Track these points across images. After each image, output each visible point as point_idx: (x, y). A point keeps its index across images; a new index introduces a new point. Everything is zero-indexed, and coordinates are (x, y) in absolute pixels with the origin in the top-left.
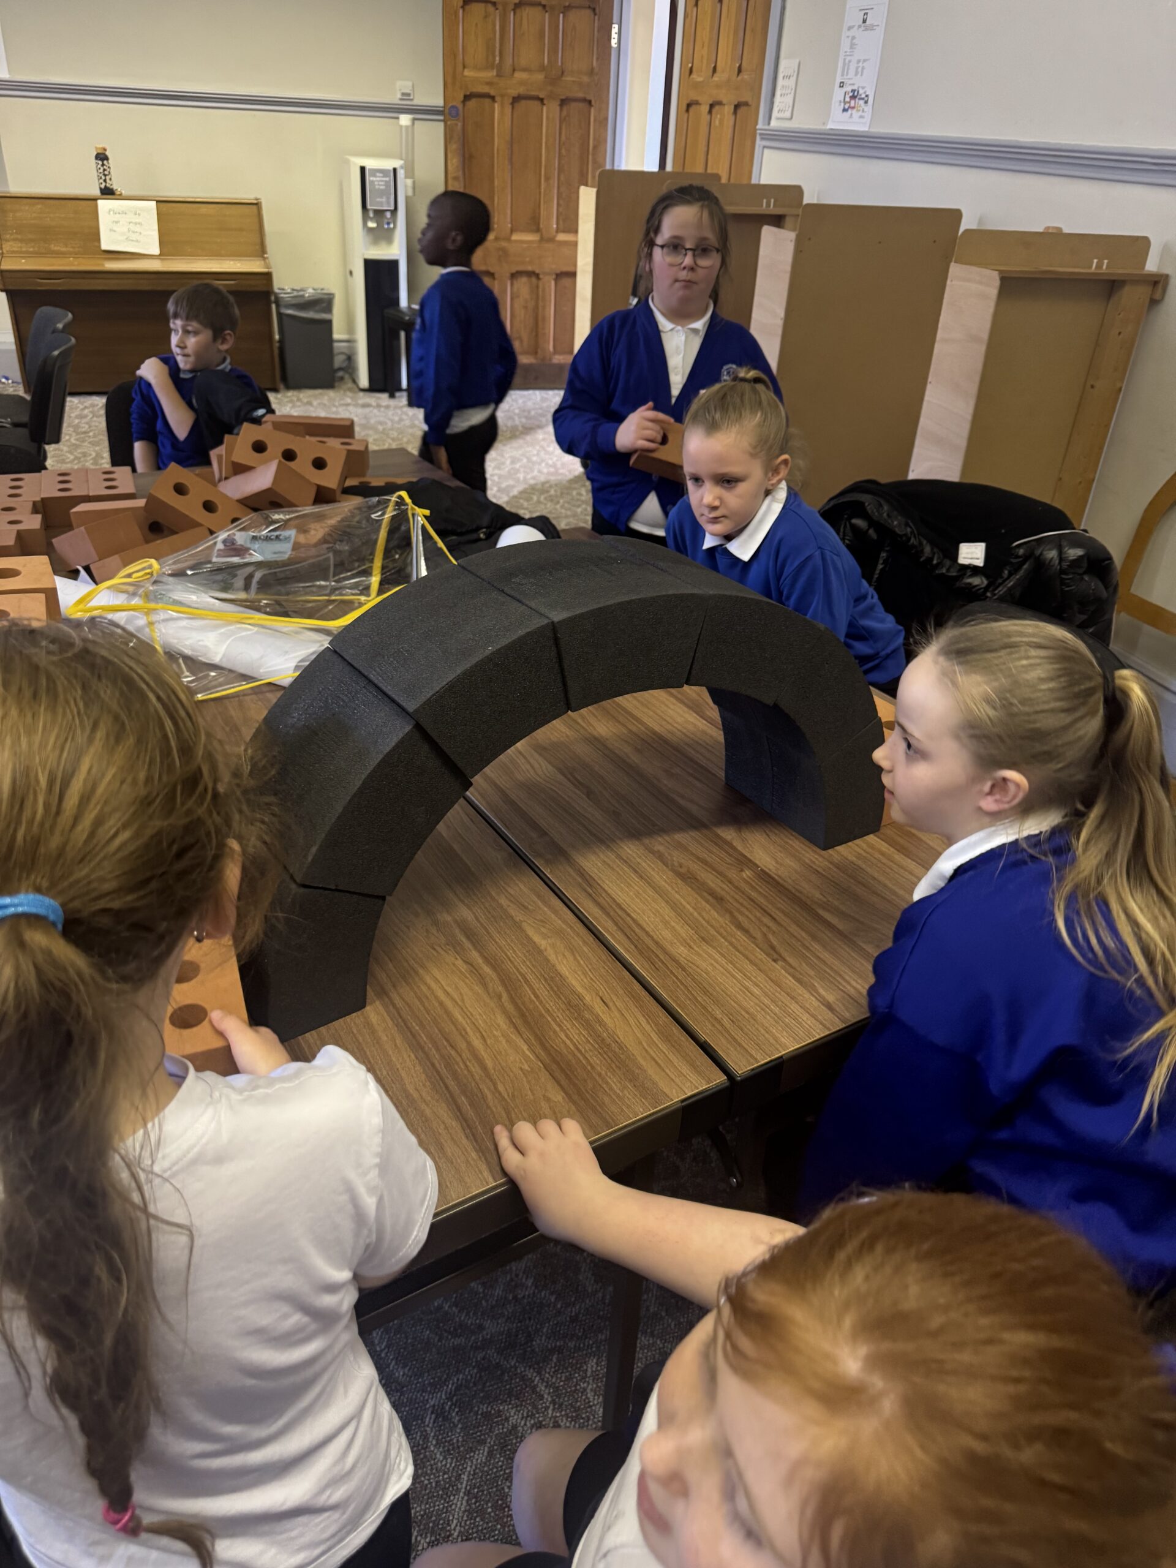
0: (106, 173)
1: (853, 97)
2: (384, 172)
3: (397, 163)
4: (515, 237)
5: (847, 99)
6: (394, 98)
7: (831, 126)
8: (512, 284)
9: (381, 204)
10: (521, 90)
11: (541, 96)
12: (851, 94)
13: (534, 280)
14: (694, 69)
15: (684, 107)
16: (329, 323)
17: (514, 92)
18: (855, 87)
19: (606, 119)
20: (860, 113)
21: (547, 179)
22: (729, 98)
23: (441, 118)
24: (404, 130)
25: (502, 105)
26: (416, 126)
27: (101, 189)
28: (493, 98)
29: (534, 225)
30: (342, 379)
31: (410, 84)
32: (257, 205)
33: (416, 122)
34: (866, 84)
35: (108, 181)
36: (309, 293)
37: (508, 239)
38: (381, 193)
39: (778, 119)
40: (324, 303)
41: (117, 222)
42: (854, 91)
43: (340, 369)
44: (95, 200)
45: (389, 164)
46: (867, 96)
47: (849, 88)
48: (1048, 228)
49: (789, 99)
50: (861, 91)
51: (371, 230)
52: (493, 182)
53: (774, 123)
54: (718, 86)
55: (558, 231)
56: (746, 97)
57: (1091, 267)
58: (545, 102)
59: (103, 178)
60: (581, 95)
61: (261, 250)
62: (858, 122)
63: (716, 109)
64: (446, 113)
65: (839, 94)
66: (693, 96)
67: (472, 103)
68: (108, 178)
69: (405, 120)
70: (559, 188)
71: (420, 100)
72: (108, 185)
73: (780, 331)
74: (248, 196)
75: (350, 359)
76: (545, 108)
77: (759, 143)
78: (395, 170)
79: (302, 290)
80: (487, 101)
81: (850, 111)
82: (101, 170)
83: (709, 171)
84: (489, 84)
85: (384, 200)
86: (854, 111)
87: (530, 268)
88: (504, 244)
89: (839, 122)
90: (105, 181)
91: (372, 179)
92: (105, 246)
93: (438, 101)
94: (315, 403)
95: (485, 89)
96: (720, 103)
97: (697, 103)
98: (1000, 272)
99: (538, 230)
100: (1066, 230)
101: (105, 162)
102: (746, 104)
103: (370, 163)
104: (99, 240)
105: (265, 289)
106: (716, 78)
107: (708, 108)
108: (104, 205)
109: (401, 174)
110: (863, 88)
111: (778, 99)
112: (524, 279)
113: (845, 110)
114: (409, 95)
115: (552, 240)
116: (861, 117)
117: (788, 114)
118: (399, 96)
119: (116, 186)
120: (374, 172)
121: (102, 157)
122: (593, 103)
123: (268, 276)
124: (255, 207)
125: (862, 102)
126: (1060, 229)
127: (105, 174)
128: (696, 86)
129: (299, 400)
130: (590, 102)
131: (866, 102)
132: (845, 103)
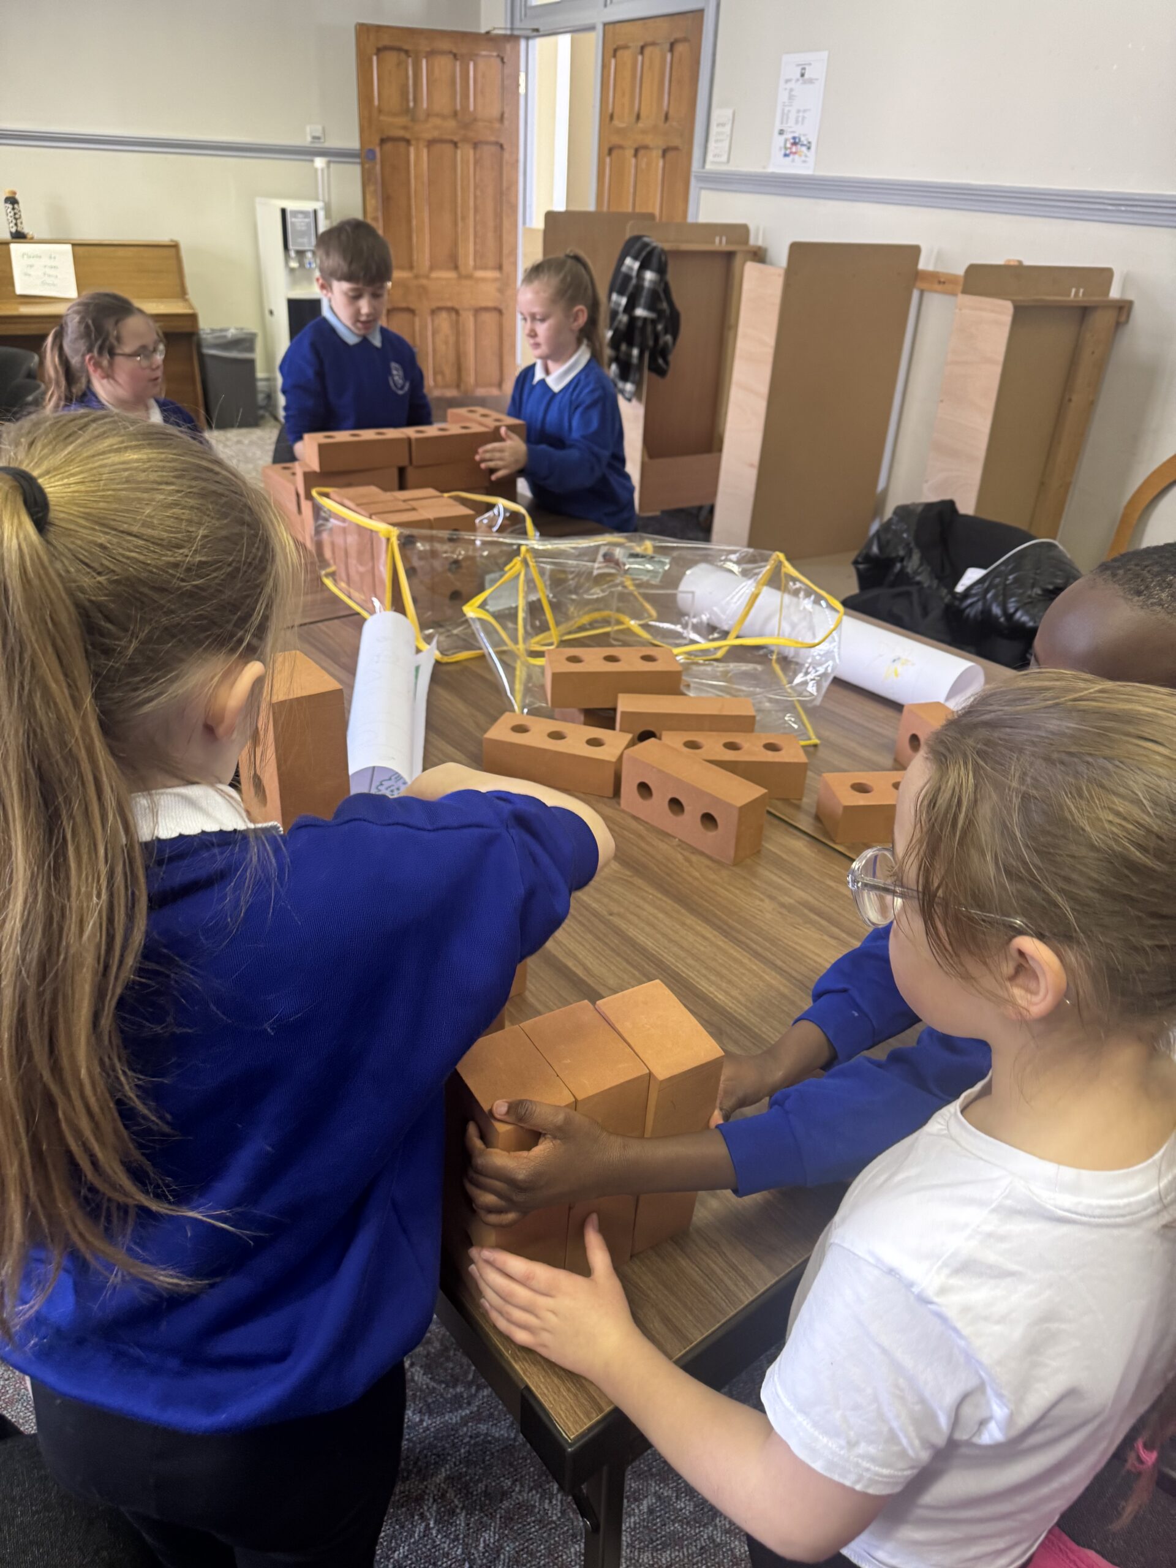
1: (795, 144)
2: (305, 214)
3: (318, 205)
4: (434, 275)
5: (788, 145)
6: (306, 141)
7: (771, 169)
8: (433, 321)
9: (302, 244)
10: (436, 134)
11: (455, 139)
12: (792, 141)
13: (454, 315)
14: (615, 117)
15: (606, 151)
16: (251, 363)
17: (428, 136)
18: (796, 135)
19: (517, 161)
20: (803, 158)
21: (464, 218)
22: (657, 142)
23: (358, 160)
24: (319, 173)
25: (417, 150)
26: (331, 169)
27: (11, 233)
28: (408, 142)
29: (454, 263)
30: (262, 417)
31: (319, 127)
32: (175, 246)
33: (332, 165)
34: (808, 131)
35: (19, 224)
36: (231, 333)
37: (427, 277)
38: (303, 234)
39: (713, 163)
40: (246, 342)
41: (31, 266)
42: (794, 138)
44: (7, 244)
45: (309, 206)
46: (809, 143)
47: (790, 136)
48: (1009, 261)
49: (725, 145)
50: (803, 139)
51: (292, 270)
52: (409, 221)
53: (708, 166)
54: (644, 132)
55: (476, 268)
56: (676, 142)
57: (1069, 295)
58: (459, 145)
59: (14, 221)
60: (493, 139)
61: (182, 293)
62: (801, 166)
63: (641, 153)
64: (364, 156)
65: (779, 141)
66: (616, 140)
67: (389, 146)
68: (19, 221)
69: (320, 162)
70: (475, 227)
71: (334, 142)
72: (19, 229)
74: (164, 238)
75: (270, 397)
76: (459, 152)
77: (693, 183)
78: (315, 212)
79: (222, 330)
80: (402, 145)
81: (791, 157)
82: (12, 214)
83: (637, 210)
84: (405, 128)
85: (305, 240)
86: (796, 157)
87: (449, 304)
88: (424, 282)
89: (780, 166)
90: (16, 224)
91: (293, 220)
92: (19, 290)
93: (354, 144)
94: (246, 442)
95: (401, 133)
96: (646, 147)
97: (621, 147)
98: (1013, 302)
99: (456, 268)
100: (1027, 262)
101: (16, 206)
102: (676, 149)
103: (291, 205)
104: (12, 284)
105: (187, 329)
106: (640, 125)
107: (632, 152)
108: (16, 249)
109: (321, 215)
110: (805, 135)
111: (712, 145)
112: (444, 315)
113: (786, 155)
114: (318, 138)
115: (469, 277)
116: (804, 162)
117: (724, 158)
118: (309, 139)
119: (26, 229)
120: (295, 213)
121: (12, 200)
122: (505, 146)
123: (193, 318)
124: (173, 250)
125: (804, 149)
127: (16, 218)
128: (619, 131)
129: (227, 439)
130: (501, 146)
131: (809, 148)
132: (786, 148)
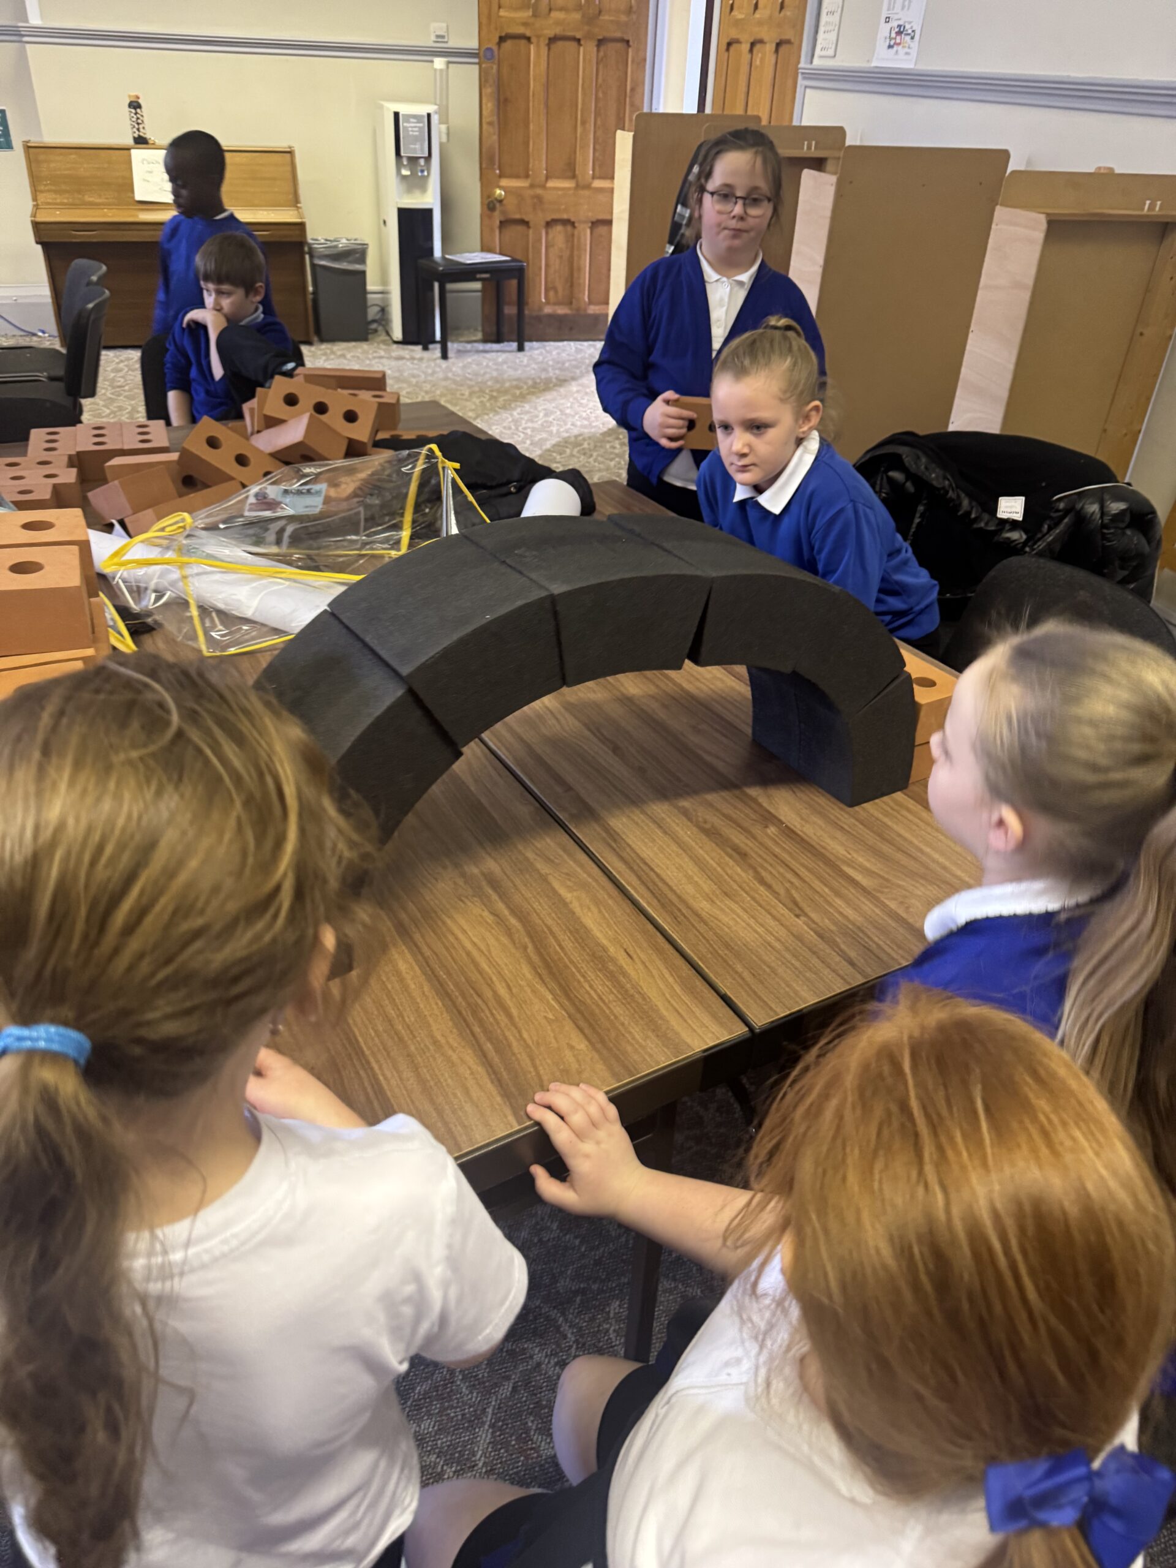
0: (139, 121)
1: (899, 33)
2: (418, 118)
3: (431, 108)
4: (551, 184)
5: (893, 35)
6: (429, 41)
7: (874, 64)
8: (547, 233)
9: (415, 150)
10: (558, 31)
11: (578, 36)
12: (897, 30)
13: (569, 228)
14: (735, 6)
15: (724, 47)
16: (363, 273)
17: (550, 33)
18: (900, 23)
19: (645, 60)
20: (907, 50)
21: (584, 123)
22: (770, 36)
23: (476, 60)
24: (438, 73)
25: (538, 46)
26: (450, 70)
27: (135, 138)
28: (529, 39)
29: (570, 171)
30: (376, 331)
31: (444, 25)
32: (290, 153)
33: (450, 65)
34: (913, 19)
35: (141, 130)
36: (343, 244)
37: (543, 187)
38: (416, 139)
39: (821, 57)
40: (358, 253)
41: (151, 172)
42: (899, 26)
43: (374, 321)
44: (129, 149)
45: (422, 110)
46: (913, 31)
47: (895, 24)
48: (1100, 168)
49: (833, 36)
50: (908, 27)
51: (404, 177)
52: (527, 126)
53: (817, 62)
54: (760, 23)
55: (594, 177)
56: (789, 34)
57: (1143, 209)
58: (582, 42)
59: (136, 126)
60: (618, 35)
61: (295, 201)
62: (904, 60)
63: (758, 47)
64: (481, 56)
65: (884, 30)
66: (734, 34)
67: (508, 45)
68: (141, 126)
69: (439, 63)
70: (595, 132)
71: (455, 42)
72: (141, 134)
73: (818, 280)
74: (281, 144)
75: (384, 310)
76: (582, 49)
77: (801, 82)
78: (429, 115)
79: (335, 241)
80: (523, 42)
81: (895, 48)
82: (134, 119)
83: (749, 113)
84: (525, 24)
85: (418, 146)
86: (900, 48)
87: (565, 216)
88: (539, 191)
89: (884, 59)
90: (138, 130)
91: (405, 124)
92: (139, 196)
93: (473, 43)
94: (349, 356)
95: (521, 30)
96: (761, 41)
97: (738, 42)
98: (1048, 215)
99: (574, 176)
100: (1117, 171)
101: (138, 110)
102: (788, 42)
103: (404, 109)
104: (132, 191)
105: (298, 239)
106: (757, 15)
107: (748, 46)
108: (138, 155)
109: (435, 119)
110: (910, 23)
111: (821, 36)
112: (559, 228)
113: (890, 47)
114: (443, 37)
115: (588, 187)
116: (907, 54)
117: (831, 52)
118: (433, 38)
119: (149, 134)
120: (408, 117)
121: (135, 105)
122: (631, 43)
123: (301, 226)
124: (288, 155)
125: (908, 38)
126: (1111, 169)
127: (138, 123)
128: (737, 23)
129: (333, 352)
130: (628, 42)
131: (912, 38)
132: (891, 39)
